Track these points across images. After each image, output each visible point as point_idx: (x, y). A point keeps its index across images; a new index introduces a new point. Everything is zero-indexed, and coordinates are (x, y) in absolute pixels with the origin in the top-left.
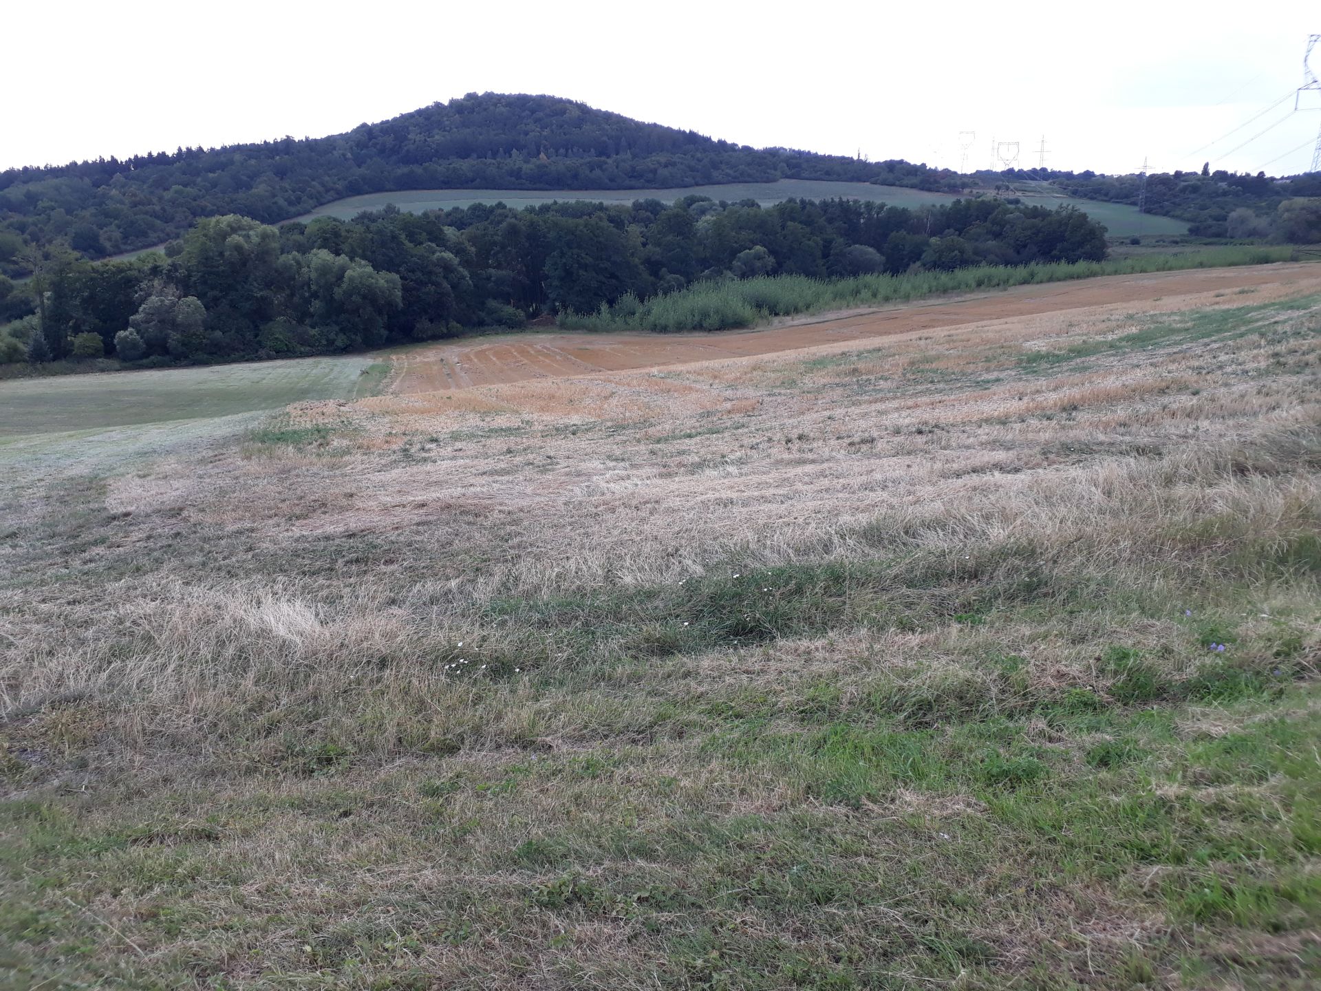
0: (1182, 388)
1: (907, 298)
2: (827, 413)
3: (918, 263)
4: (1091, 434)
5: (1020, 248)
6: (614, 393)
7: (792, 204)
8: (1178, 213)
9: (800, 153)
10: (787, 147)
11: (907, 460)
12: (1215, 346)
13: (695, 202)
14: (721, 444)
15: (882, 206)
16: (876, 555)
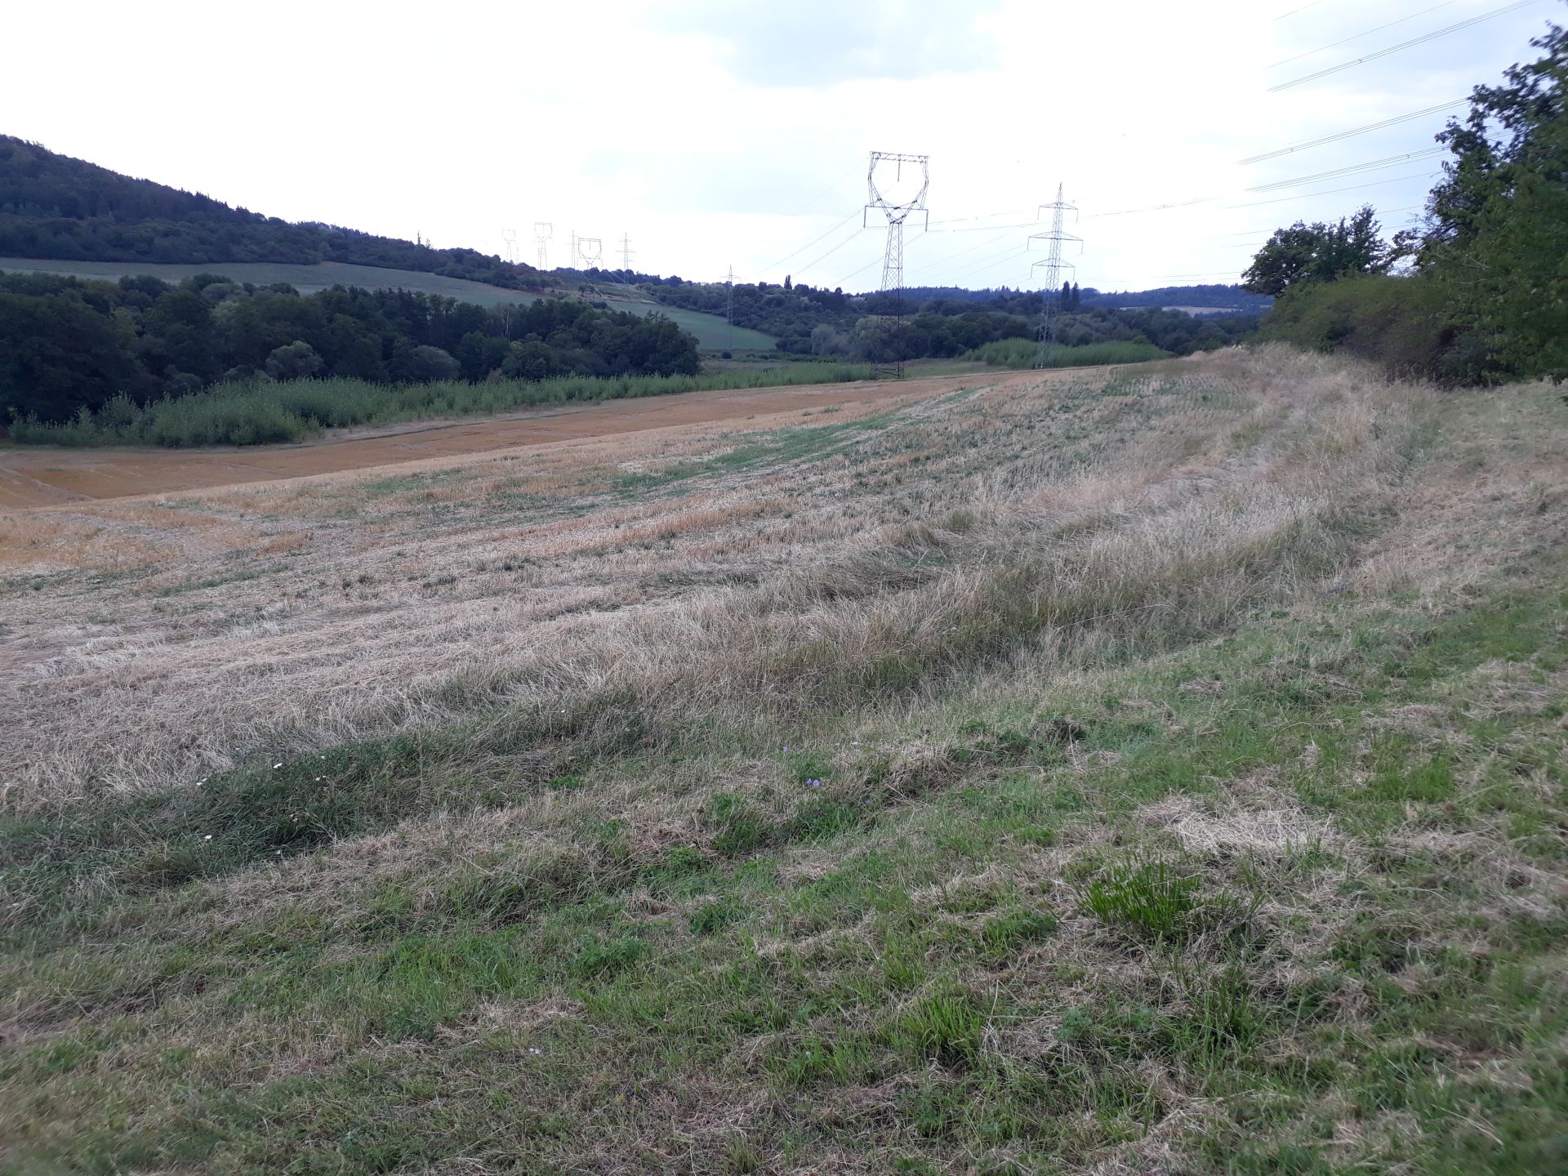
0: (776, 511)
1: (489, 410)
2: (396, 549)
3: (499, 371)
4: (689, 562)
5: (611, 357)
6: (100, 530)
7: (338, 293)
8: (766, 326)
9: (345, 231)
10: (328, 222)
11: (492, 602)
12: (804, 466)
13: (210, 283)
14: (256, 593)
15: (451, 302)
16: (459, 719)
